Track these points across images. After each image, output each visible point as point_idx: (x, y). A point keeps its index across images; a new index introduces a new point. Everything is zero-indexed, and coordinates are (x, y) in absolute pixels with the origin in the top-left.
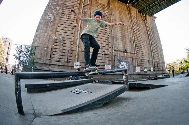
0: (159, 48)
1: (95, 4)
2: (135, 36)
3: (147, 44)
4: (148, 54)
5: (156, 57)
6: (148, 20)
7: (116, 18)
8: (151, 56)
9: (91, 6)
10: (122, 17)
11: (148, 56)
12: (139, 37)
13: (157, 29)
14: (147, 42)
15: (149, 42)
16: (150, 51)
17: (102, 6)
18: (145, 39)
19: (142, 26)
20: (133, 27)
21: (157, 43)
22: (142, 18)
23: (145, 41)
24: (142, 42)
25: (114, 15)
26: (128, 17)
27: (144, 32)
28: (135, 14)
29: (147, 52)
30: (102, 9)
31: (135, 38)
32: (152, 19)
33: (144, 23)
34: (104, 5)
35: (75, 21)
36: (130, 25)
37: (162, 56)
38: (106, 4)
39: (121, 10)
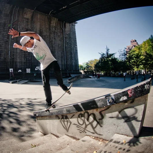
0: (74, 51)
1: (21, 19)
2: (51, 44)
3: (61, 49)
4: (60, 57)
5: (69, 59)
6: (66, 27)
7: (36, 30)
8: (64, 59)
9: (18, 21)
10: (42, 28)
11: (60, 59)
12: (54, 44)
13: (75, 34)
14: (62, 47)
15: (63, 47)
16: (63, 55)
17: (27, 20)
18: (60, 45)
19: (59, 33)
20: (50, 36)
21: (72, 47)
22: (60, 26)
23: (60, 47)
24: (56, 48)
25: (35, 27)
26: (47, 27)
27: (60, 39)
28: (54, 24)
29: (60, 56)
30: (26, 23)
31: (51, 45)
32: (73, 25)
33: (62, 30)
34: (28, 19)
35: (7, 37)
36: (48, 34)
37: (75, 58)
38: (30, 18)
39: (42, 21)
